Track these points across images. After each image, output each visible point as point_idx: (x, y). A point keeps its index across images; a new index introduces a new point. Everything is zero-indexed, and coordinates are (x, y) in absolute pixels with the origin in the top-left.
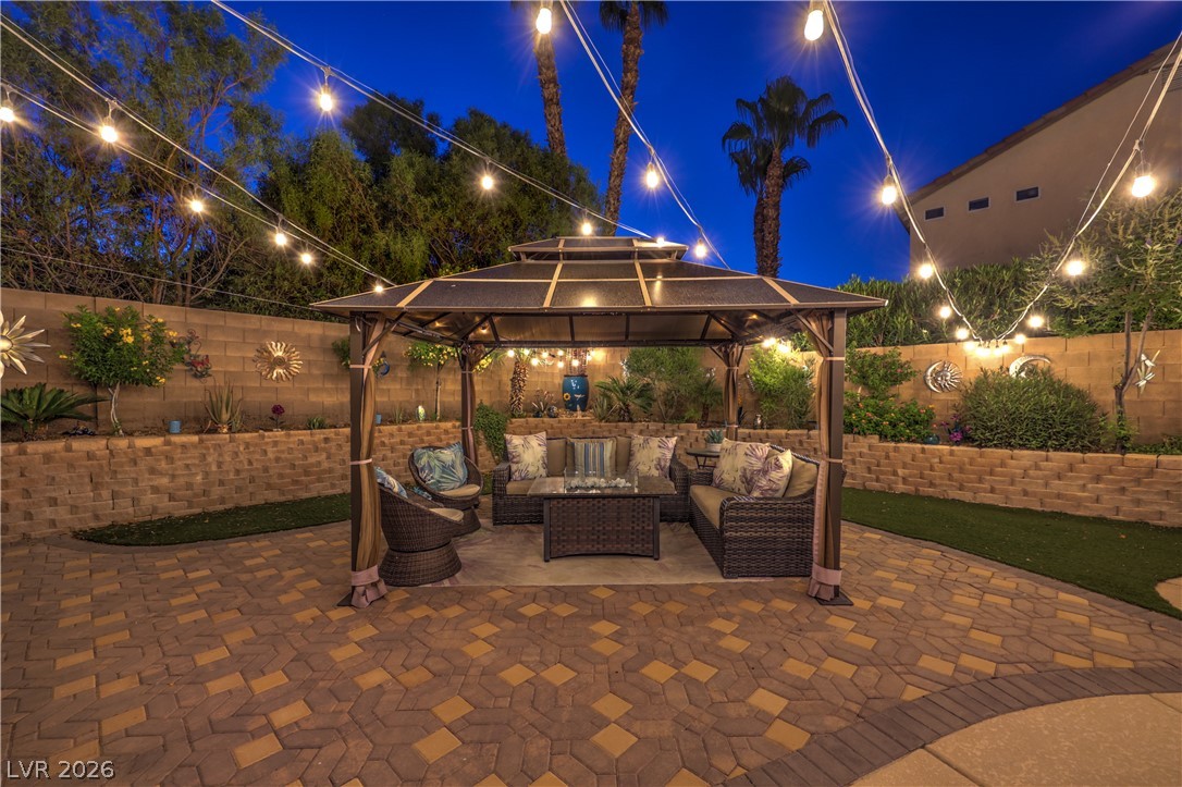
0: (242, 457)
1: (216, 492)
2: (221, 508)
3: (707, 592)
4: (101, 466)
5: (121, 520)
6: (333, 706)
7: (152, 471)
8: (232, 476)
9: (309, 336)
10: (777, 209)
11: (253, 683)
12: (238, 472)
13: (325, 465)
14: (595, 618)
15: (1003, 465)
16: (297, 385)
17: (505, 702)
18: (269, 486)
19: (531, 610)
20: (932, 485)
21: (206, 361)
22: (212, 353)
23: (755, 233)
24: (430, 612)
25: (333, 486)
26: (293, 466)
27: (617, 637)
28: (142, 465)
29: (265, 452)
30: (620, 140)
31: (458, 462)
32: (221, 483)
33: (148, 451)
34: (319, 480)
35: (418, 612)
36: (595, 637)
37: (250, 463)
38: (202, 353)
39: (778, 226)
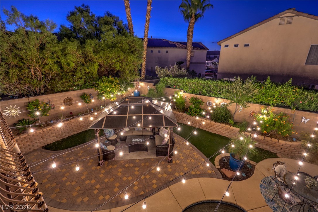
0: (67, 127)
1: (64, 135)
2: (66, 137)
3: (153, 160)
4: (43, 135)
5: (49, 143)
6: (103, 185)
7: (52, 133)
8: (66, 131)
9: (74, 94)
10: (192, 33)
11: (91, 182)
12: (67, 130)
13: (84, 124)
14: (136, 167)
15: (213, 125)
16: (73, 106)
17: (123, 183)
18: (74, 131)
19: (127, 165)
20: (202, 127)
21: (53, 105)
22: (54, 103)
23: (187, 36)
24: (112, 167)
25: (86, 128)
26: (78, 126)
27: (138, 171)
28: (50, 132)
29: (72, 125)
30: (147, 20)
31: (112, 131)
32: (65, 132)
33: (50, 130)
34: (83, 128)
35: (110, 167)
36: (135, 171)
37: (69, 127)
38: (52, 104)
39: (192, 37)
